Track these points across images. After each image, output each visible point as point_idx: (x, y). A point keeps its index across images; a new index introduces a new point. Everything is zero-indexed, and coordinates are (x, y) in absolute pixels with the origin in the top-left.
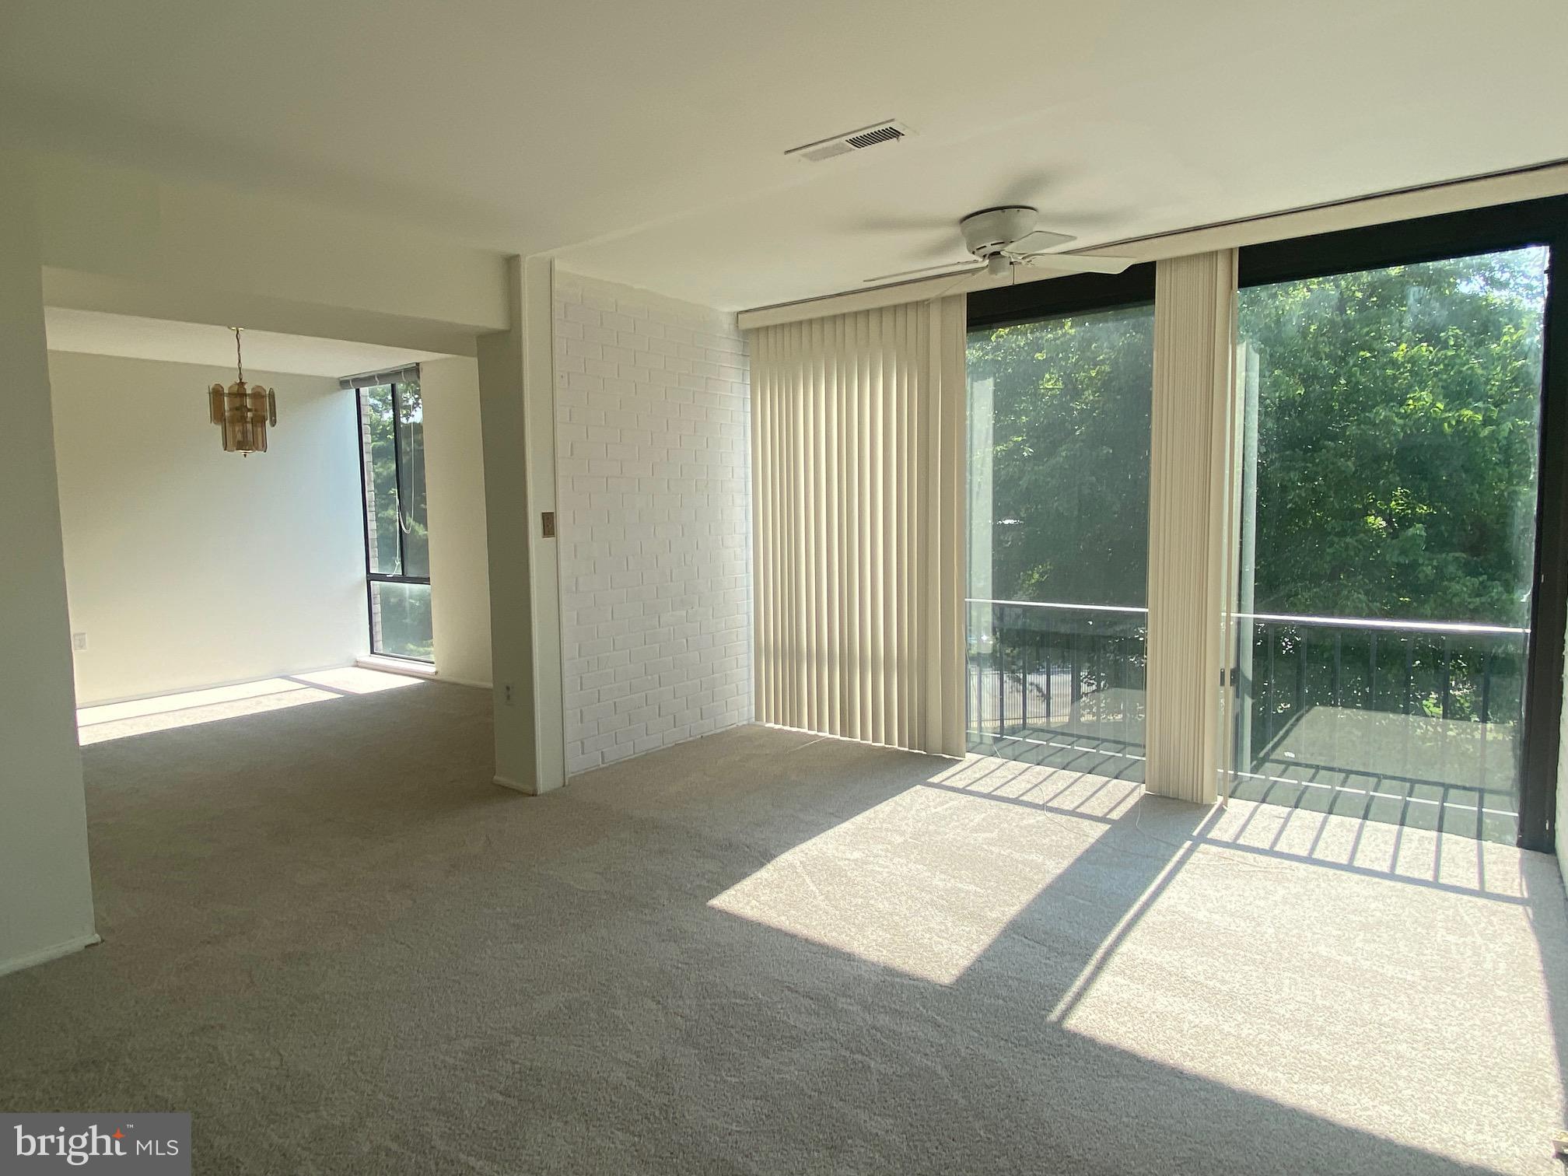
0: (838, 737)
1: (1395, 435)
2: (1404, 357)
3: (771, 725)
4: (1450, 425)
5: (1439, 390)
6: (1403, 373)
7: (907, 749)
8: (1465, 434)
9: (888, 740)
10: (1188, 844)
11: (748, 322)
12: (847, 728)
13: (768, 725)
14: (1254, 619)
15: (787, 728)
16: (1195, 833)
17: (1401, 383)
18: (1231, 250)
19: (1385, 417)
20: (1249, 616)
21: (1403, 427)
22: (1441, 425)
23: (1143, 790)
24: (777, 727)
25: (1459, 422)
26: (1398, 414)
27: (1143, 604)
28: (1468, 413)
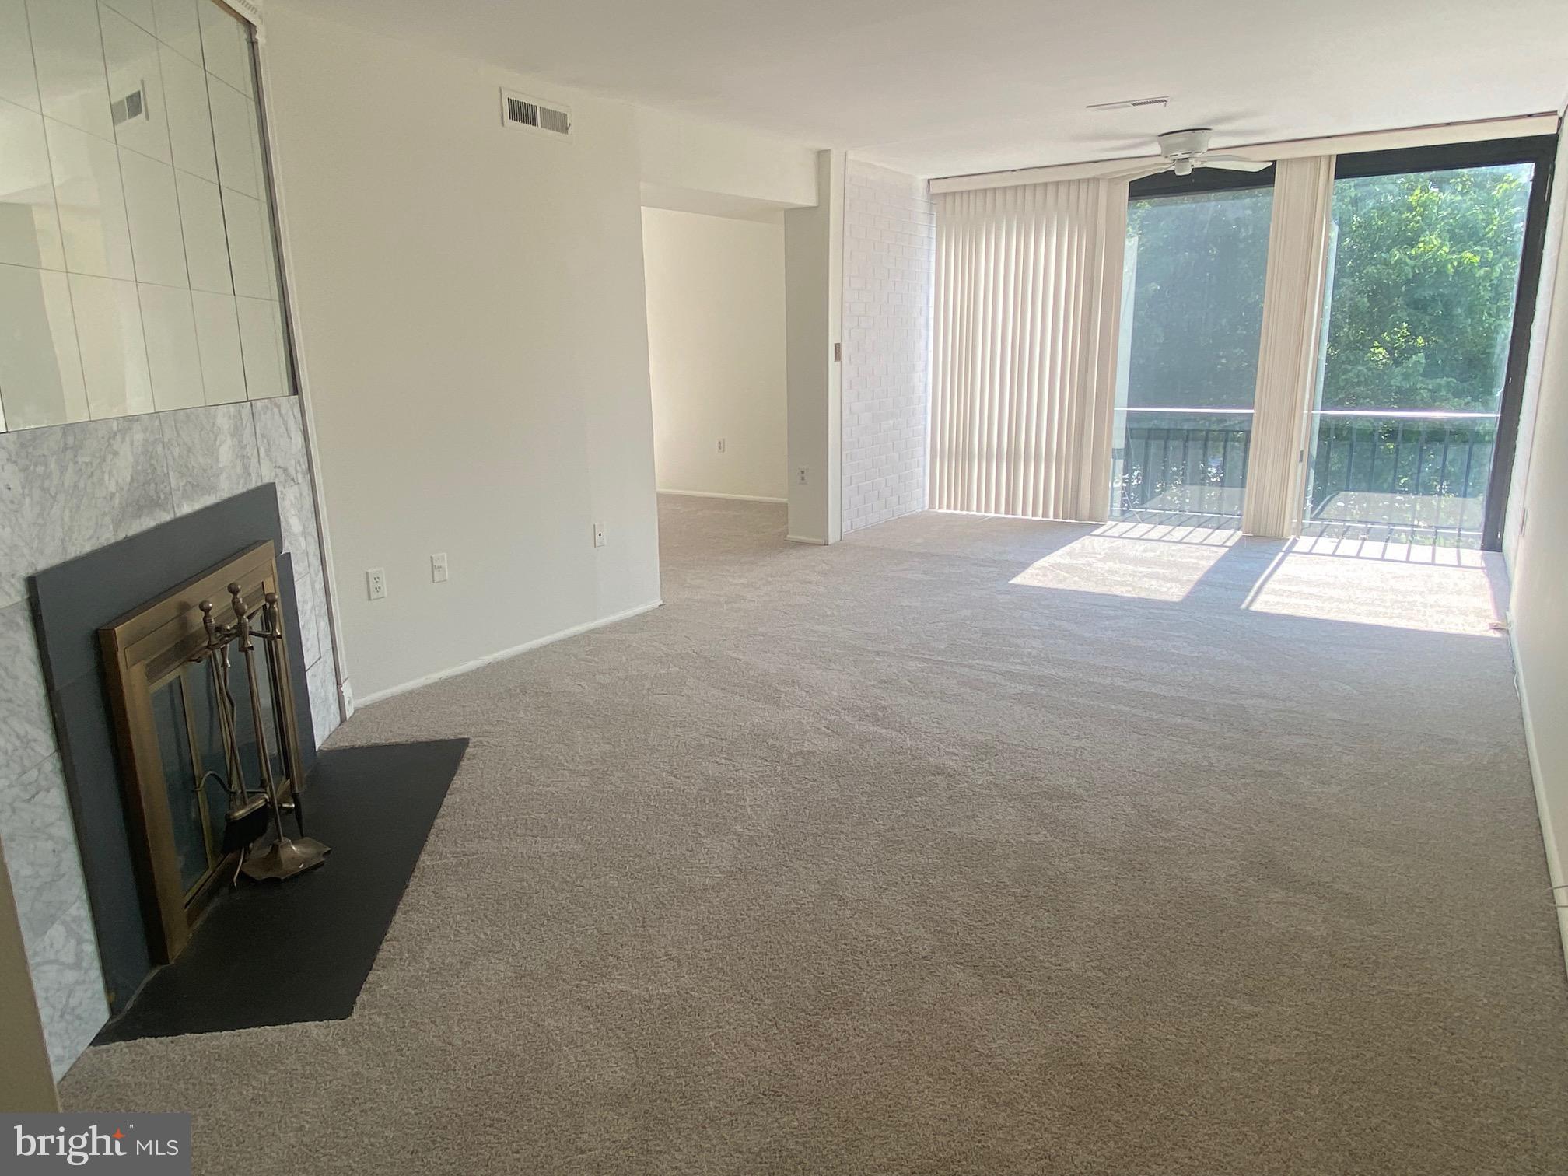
0: (1003, 515)
1: (1406, 274)
2: (1417, 201)
3: (944, 511)
4: (1453, 266)
5: (1445, 234)
6: (1414, 216)
7: (1061, 520)
8: (1464, 272)
9: (1045, 514)
10: (1281, 554)
11: (936, 188)
12: (1010, 507)
13: (940, 511)
14: (1322, 415)
15: (958, 512)
16: (1284, 549)
17: (1413, 226)
18: (1330, 156)
19: (1400, 259)
20: (1318, 412)
21: (1413, 268)
22: (1445, 266)
23: (1240, 533)
24: (949, 512)
25: (1460, 264)
26: (1410, 257)
27: (1251, 406)
28: (1467, 254)
